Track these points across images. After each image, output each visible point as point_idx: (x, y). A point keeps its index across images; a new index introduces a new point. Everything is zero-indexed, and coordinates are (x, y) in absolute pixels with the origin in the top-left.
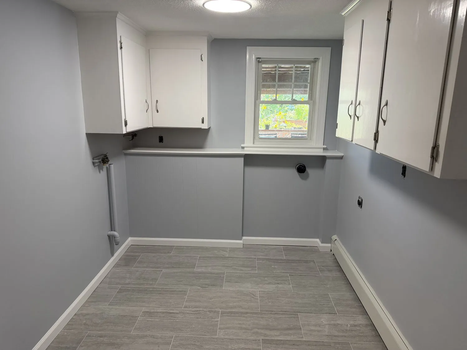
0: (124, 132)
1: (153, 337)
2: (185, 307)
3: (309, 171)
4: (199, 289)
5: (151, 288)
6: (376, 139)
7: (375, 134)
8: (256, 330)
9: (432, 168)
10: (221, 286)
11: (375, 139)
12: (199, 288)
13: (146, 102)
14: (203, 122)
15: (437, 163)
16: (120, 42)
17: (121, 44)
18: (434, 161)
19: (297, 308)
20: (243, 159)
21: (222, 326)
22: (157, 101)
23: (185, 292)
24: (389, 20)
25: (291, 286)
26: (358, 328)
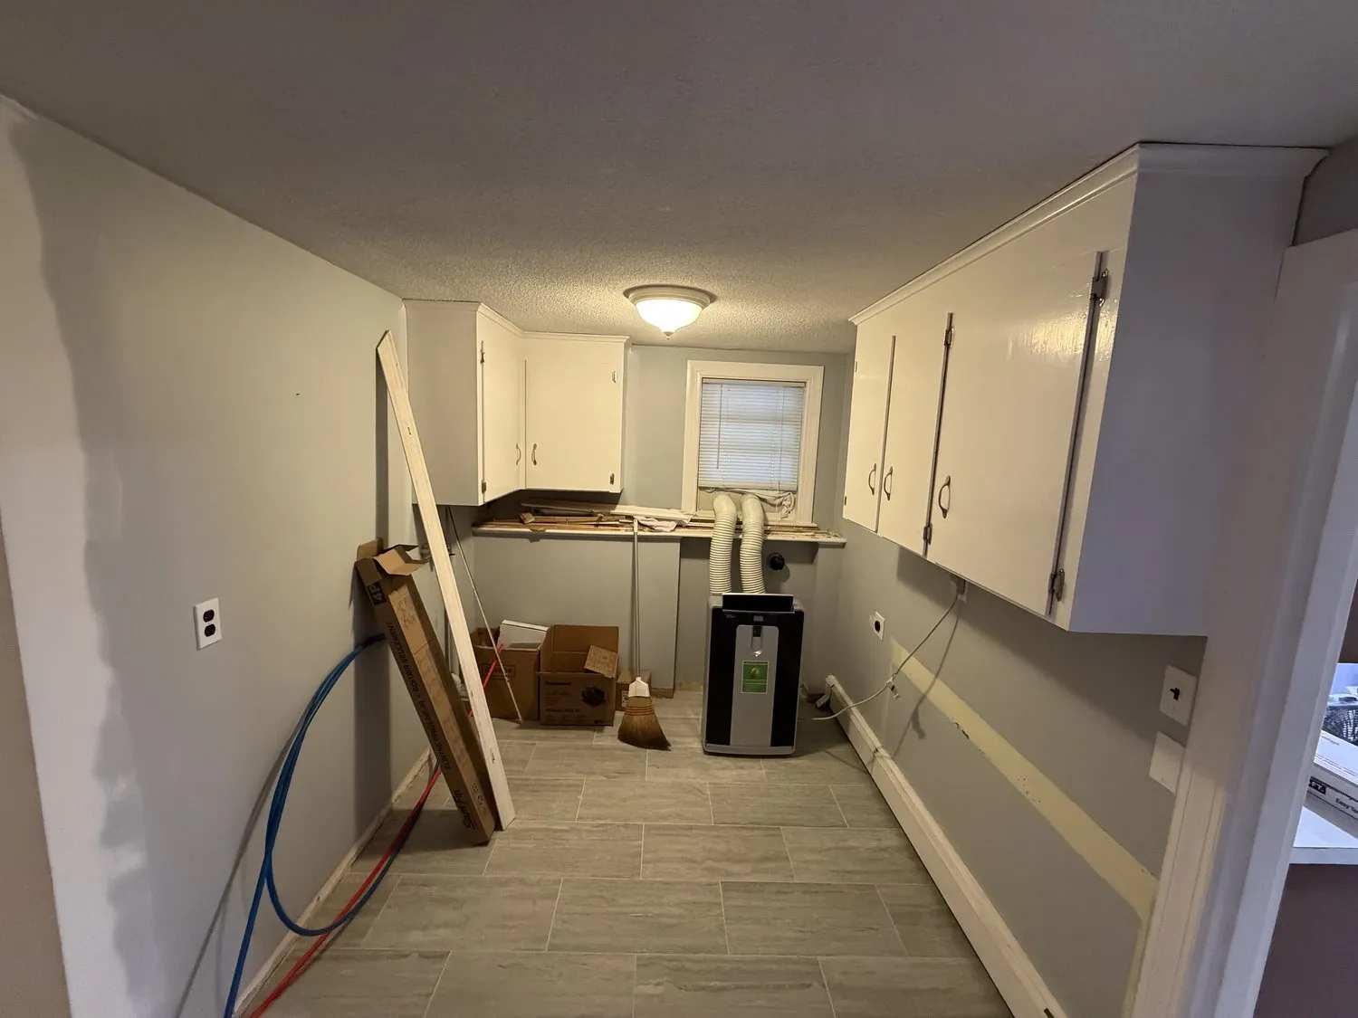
0: (481, 503)
1: (522, 882)
2: (580, 818)
3: (792, 567)
4: (602, 781)
5: (518, 779)
6: (927, 539)
7: (926, 529)
8: (710, 863)
9: (1051, 610)
10: (643, 774)
11: (925, 538)
12: (604, 778)
13: (517, 447)
14: (612, 482)
15: (1060, 603)
16: (482, 351)
17: (483, 354)
18: (1055, 596)
19: (778, 816)
20: (678, 545)
21: (649, 856)
22: (535, 446)
23: (578, 786)
24: (947, 345)
25: (764, 772)
26: (886, 855)
